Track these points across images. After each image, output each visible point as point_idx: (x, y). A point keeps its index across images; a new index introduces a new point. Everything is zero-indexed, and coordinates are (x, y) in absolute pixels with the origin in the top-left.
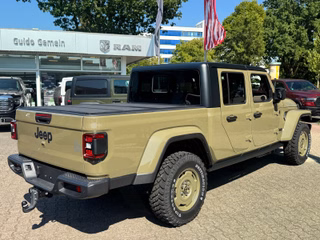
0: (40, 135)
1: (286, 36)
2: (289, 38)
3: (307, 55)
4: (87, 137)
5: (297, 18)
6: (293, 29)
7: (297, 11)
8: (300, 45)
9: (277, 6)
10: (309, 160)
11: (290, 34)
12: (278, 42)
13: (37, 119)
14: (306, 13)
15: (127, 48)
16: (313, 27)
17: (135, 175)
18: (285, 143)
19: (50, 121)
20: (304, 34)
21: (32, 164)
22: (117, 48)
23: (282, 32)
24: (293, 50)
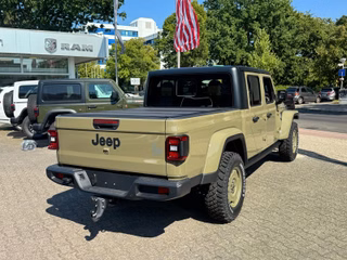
0: (101, 142)
1: (228, 39)
2: (230, 40)
3: (247, 58)
4: (170, 140)
5: (238, 20)
6: (234, 32)
7: (237, 14)
8: (241, 47)
9: (216, 7)
10: (299, 156)
11: (232, 36)
12: (220, 44)
13: (95, 125)
14: (246, 15)
15: (76, 48)
16: (252, 30)
17: (202, 175)
18: (281, 141)
19: (117, 127)
20: (244, 36)
21: (84, 173)
22: (65, 47)
23: (224, 34)
24: (234, 53)
